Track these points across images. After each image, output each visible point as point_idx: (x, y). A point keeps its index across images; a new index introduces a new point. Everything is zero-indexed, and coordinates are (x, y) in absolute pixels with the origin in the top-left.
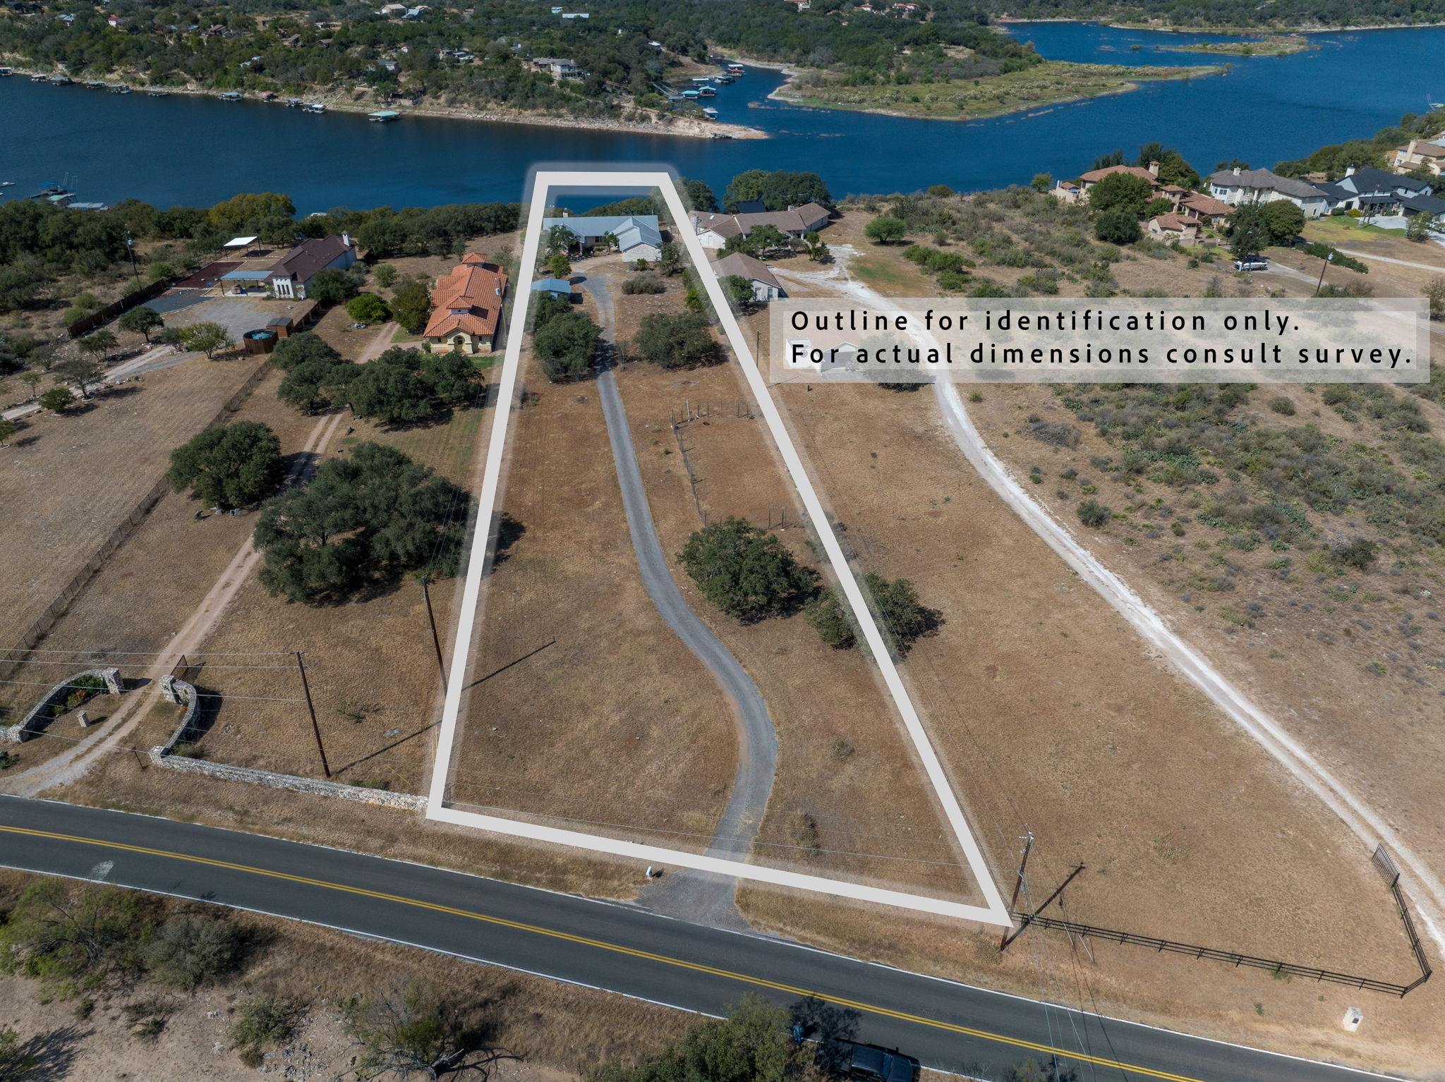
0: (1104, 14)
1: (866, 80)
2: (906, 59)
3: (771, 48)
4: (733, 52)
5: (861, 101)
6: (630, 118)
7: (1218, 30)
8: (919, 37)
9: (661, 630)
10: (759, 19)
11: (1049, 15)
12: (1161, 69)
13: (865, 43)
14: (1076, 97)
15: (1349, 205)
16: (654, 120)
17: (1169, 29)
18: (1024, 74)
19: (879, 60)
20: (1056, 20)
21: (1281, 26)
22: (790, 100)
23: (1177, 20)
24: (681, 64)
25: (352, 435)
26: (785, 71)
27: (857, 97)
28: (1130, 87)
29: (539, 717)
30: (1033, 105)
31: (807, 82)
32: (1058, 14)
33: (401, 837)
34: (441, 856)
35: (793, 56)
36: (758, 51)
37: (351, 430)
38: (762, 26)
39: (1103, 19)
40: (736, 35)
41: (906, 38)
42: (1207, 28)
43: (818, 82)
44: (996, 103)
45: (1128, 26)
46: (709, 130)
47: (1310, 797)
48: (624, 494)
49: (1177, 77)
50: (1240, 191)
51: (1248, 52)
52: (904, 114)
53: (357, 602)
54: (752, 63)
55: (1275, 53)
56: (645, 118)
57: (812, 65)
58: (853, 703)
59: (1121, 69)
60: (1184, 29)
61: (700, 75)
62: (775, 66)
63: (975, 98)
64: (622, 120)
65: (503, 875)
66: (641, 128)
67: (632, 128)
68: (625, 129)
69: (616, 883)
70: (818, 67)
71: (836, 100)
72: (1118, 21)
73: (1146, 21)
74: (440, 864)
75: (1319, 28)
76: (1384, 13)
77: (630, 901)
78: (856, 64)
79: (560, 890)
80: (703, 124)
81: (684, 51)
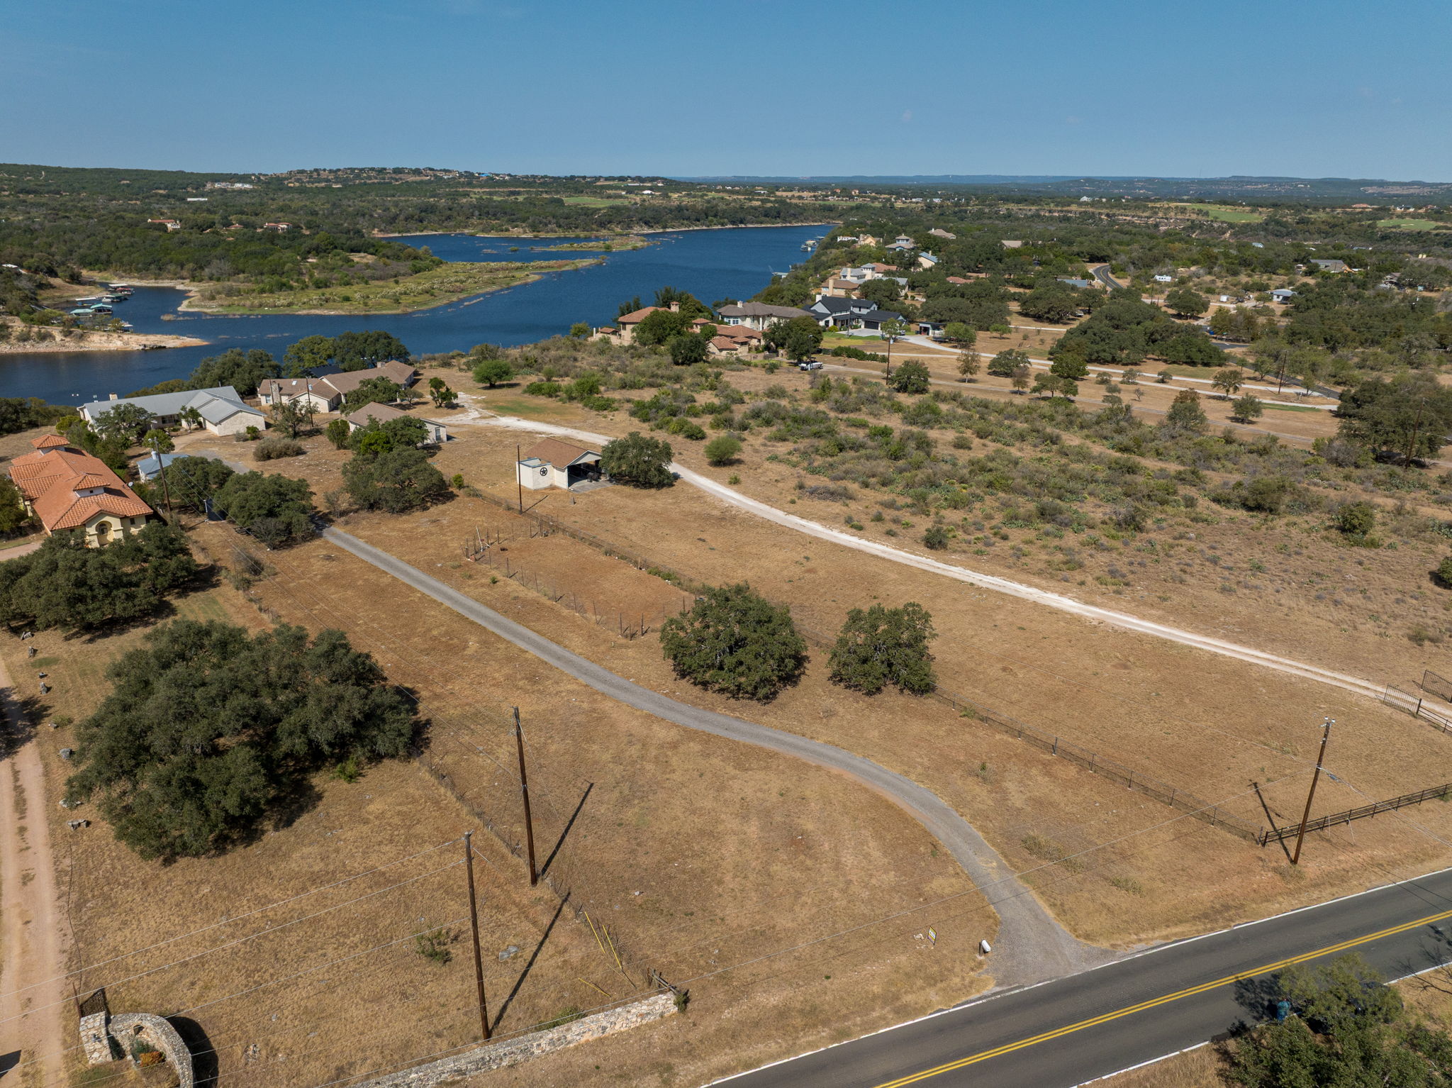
0: (466, 227)
1: (282, 286)
2: (314, 266)
3: (155, 265)
4: (105, 274)
5: (290, 305)
6: (24, 338)
7: (571, 234)
8: (318, 247)
9: (690, 735)
10: (126, 240)
11: (417, 230)
12: (552, 263)
13: (264, 255)
14: (495, 288)
15: (827, 322)
16: (58, 337)
17: (530, 235)
18: (433, 273)
19: (286, 268)
20: (424, 233)
21: (618, 230)
22: (209, 311)
23: (534, 228)
24: (52, 287)
25: (40, 656)
26: (180, 287)
27: (285, 302)
28: (534, 278)
29: (670, 861)
30: (462, 296)
31: (219, 293)
32: (425, 228)
33: (674, 1061)
34: (747, 1053)
35: (185, 273)
36: (138, 270)
37: (35, 651)
38: (132, 246)
39: (466, 231)
40: (104, 257)
41: (304, 248)
42: (561, 233)
43: (230, 293)
44: (427, 297)
45: (492, 235)
46: (136, 342)
47: (1303, 680)
48: (491, 628)
49: (567, 268)
50: (748, 320)
51: (608, 247)
52: (342, 313)
53: (276, 828)
54: (136, 283)
55: (630, 247)
56: (43, 337)
57: (211, 279)
58: (941, 733)
59: (519, 264)
60: (542, 235)
61: (79, 296)
62: (166, 283)
63: (405, 293)
64: (13, 340)
65: (843, 1034)
66: (43, 348)
67: (29, 348)
68: (20, 350)
69: (956, 980)
70: (218, 280)
71: (261, 306)
72: (483, 231)
73: (507, 230)
74: (759, 1062)
75: (647, 231)
76: (688, 219)
77: (991, 988)
78: (262, 274)
79: (917, 1016)
80: (126, 337)
81: (52, 272)
